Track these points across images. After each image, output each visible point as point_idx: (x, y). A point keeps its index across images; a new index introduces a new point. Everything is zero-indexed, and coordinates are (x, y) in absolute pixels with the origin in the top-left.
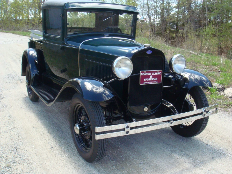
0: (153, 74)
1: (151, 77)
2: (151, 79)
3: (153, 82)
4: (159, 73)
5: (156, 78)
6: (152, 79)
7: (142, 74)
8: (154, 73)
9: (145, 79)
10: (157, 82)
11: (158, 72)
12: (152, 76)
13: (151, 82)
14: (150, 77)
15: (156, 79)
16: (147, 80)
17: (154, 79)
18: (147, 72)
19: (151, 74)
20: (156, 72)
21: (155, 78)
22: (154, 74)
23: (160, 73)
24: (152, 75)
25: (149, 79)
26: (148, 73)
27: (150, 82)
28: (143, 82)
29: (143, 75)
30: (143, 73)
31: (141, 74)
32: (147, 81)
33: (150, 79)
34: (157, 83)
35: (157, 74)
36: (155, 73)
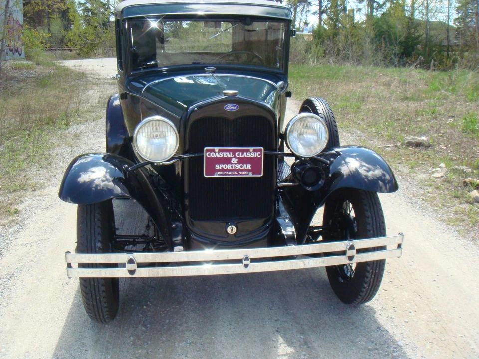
0: (238, 155)
1: (234, 160)
2: (233, 165)
3: (240, 172)
4: (257, 154)
5: (247, 163)
6: (236, 165)
7: (209, 155)
8: (243, 154)
9: (217, 166)
10: (251, 173)
11: (252, 151)
12: (237, 160)
13: (235, 173)
14: (232, 162)
15: (249, 166)
16: (222, 167)
17: (242, 166)
18: (220, 151)
19: (234, 154)
20: (248, 151)
21: (245, 165)
22: (241, 156)
23: (259, 155)
24: (235, 157)
25: (229, 166)
26: (225, 153)
27: (232, 173)
28: (212, 170)
29: (211, 155)
30: (212, 152)
31: (207, 155)
32: (223, 170)
33: (232, 167)
34: (251, 175)
35: (250, 156)
36: (245, 153)
